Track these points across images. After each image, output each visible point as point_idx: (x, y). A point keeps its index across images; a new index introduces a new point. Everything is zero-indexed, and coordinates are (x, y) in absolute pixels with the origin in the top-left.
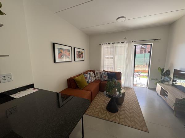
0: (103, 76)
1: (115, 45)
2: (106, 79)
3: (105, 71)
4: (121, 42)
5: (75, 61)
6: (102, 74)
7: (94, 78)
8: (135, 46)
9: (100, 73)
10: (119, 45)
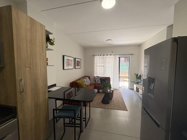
0: (97, 81)
1: (105, 56)
2: (99, 83)
3: (98, 77)
4: (109, 55)
5: (75, 68)
6: (96, 79)
7: (90, 82)
8: (119, 58)
9: (95, 78)
10: (108, 56)
